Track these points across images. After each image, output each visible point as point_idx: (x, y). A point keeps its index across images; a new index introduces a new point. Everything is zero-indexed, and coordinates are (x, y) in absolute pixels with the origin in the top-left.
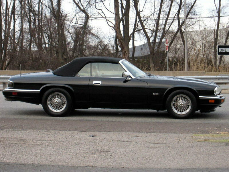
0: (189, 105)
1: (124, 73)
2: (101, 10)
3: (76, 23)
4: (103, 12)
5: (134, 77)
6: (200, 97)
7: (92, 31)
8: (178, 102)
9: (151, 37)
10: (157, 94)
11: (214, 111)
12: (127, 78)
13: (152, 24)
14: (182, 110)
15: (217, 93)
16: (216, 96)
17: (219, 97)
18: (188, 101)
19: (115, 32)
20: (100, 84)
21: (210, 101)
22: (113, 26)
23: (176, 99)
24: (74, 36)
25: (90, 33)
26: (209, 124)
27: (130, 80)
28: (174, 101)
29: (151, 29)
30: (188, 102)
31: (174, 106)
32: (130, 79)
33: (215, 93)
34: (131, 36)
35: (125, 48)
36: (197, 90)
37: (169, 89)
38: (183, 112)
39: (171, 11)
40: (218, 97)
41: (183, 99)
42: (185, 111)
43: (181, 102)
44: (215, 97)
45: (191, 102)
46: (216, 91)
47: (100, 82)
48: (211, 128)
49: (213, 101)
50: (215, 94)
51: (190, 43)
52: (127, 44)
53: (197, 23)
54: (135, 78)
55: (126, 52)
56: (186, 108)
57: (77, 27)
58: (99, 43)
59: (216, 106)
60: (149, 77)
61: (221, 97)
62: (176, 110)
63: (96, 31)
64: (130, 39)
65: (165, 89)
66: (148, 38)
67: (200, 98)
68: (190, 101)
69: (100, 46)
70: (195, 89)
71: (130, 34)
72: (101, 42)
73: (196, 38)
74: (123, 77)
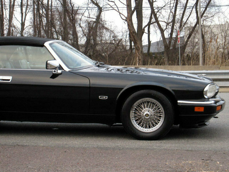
0: (160, 117)
1: (48, 62)
2: (114, 2)
3: (89, 17)
4: (115, 5)
5: (69, 68)
6: (179, 101)
7: (105, 26)
8: (141, 111)
9: (165, 29)
10: (105, 98)
11: (205, 125)
12: (55, 71)
13: (166, 16)
14: (149, 124)
15: (209, 95)
16: (208, 99)
17: (213, 102)
18: (159, 109)
19: (127, 25)
20: (10, 81)
21: (196, 110)
22: (125, 18)
23: (139, 106)
24: (86, 31)
25: (103, 27)
26: (191, 151)
27: (61, 74)
28: (136, 109)
29: (166, 22)
30: (158, 111)
31: (135, 117)
32: (59, 71)
33: (206, 95)
34: (144, 29)
35: (138, 43)
36: (173, 90)
37: (125, 88)
38: (150, 128)
39: (188, 2)
40: (211, 102)
41: (150, 105)
42: (154, 126)
43: (147, 111)
44: (207, 101)
45: (163, 112)
46: (207, 91)
47: (10, 78)
48: (190, 162)
49: (202, 110)
50: (206, 97)
51: (208, 37)
52: (140, 38)
53: (217, 15)
54: (69, 71)
55: (139, 47)
56: (156, 121)
57: (90, 22)
58: (113, 39)
59: (209, 117)
60: (97, 68)
61: (216, 102)
62: (139, 124)
63: (110, 25)
64: (143, 33)
65: (120, 88)
66: (162, 31)
67: (178, 104)
68: (162, 109)
69: (115, 41)
70: (170, 87)
71: (143, 27)
72: (115, 37)
73: (215, 30)
74: (47, 69)
